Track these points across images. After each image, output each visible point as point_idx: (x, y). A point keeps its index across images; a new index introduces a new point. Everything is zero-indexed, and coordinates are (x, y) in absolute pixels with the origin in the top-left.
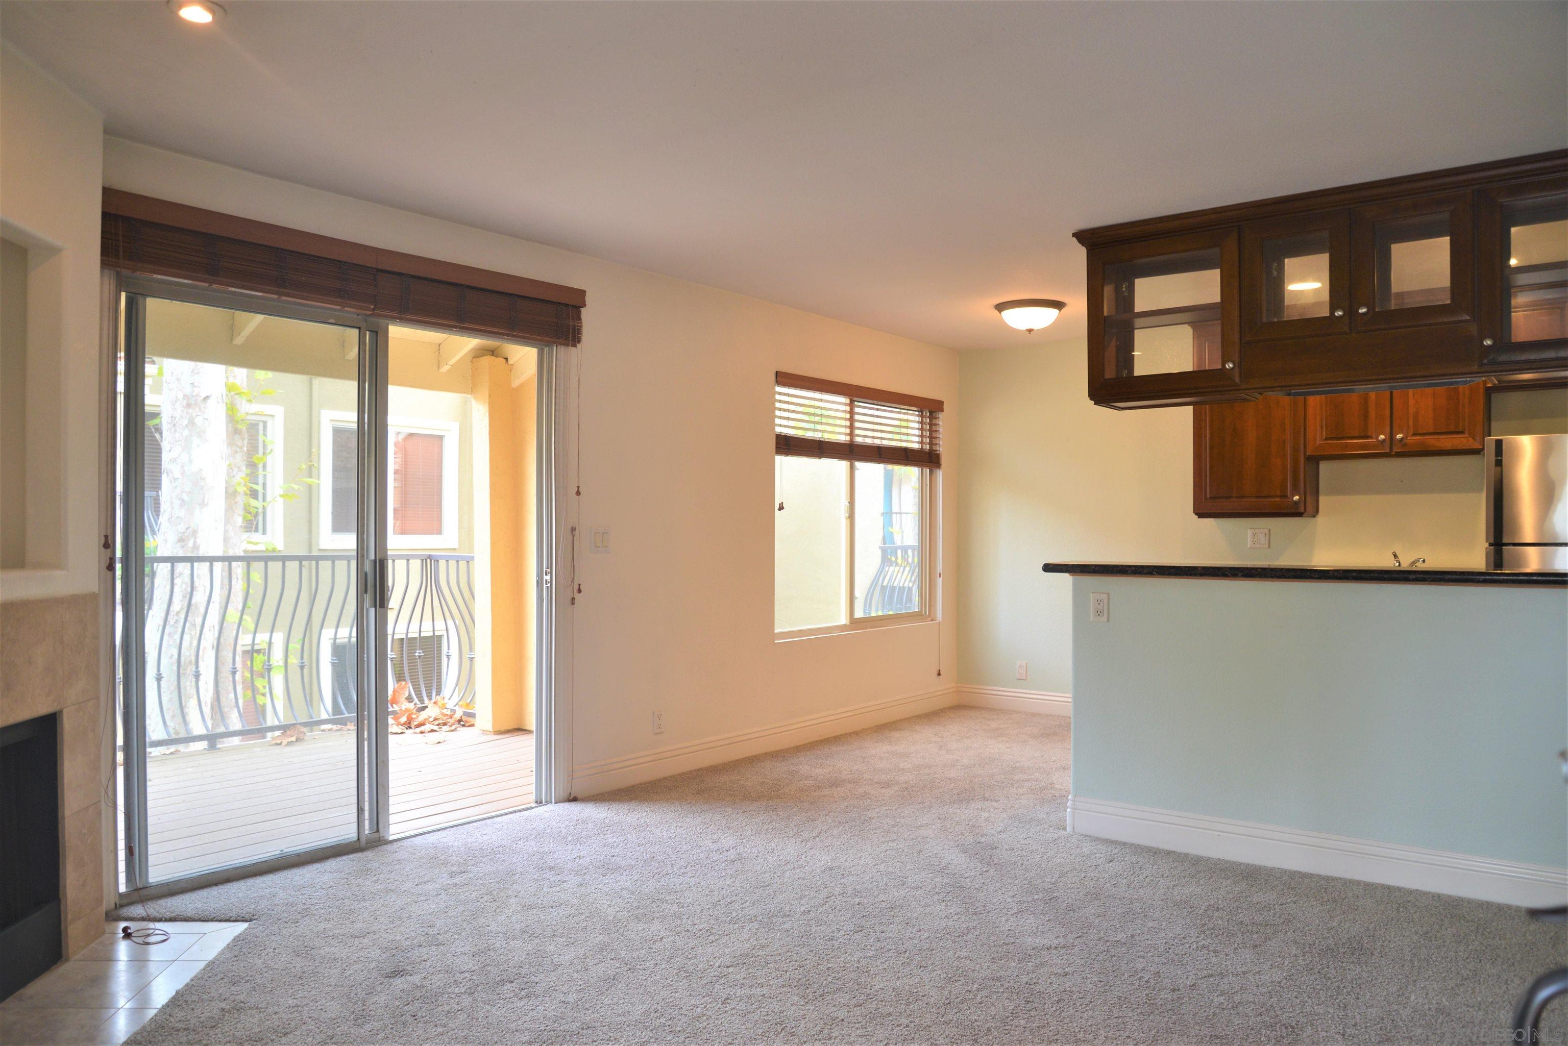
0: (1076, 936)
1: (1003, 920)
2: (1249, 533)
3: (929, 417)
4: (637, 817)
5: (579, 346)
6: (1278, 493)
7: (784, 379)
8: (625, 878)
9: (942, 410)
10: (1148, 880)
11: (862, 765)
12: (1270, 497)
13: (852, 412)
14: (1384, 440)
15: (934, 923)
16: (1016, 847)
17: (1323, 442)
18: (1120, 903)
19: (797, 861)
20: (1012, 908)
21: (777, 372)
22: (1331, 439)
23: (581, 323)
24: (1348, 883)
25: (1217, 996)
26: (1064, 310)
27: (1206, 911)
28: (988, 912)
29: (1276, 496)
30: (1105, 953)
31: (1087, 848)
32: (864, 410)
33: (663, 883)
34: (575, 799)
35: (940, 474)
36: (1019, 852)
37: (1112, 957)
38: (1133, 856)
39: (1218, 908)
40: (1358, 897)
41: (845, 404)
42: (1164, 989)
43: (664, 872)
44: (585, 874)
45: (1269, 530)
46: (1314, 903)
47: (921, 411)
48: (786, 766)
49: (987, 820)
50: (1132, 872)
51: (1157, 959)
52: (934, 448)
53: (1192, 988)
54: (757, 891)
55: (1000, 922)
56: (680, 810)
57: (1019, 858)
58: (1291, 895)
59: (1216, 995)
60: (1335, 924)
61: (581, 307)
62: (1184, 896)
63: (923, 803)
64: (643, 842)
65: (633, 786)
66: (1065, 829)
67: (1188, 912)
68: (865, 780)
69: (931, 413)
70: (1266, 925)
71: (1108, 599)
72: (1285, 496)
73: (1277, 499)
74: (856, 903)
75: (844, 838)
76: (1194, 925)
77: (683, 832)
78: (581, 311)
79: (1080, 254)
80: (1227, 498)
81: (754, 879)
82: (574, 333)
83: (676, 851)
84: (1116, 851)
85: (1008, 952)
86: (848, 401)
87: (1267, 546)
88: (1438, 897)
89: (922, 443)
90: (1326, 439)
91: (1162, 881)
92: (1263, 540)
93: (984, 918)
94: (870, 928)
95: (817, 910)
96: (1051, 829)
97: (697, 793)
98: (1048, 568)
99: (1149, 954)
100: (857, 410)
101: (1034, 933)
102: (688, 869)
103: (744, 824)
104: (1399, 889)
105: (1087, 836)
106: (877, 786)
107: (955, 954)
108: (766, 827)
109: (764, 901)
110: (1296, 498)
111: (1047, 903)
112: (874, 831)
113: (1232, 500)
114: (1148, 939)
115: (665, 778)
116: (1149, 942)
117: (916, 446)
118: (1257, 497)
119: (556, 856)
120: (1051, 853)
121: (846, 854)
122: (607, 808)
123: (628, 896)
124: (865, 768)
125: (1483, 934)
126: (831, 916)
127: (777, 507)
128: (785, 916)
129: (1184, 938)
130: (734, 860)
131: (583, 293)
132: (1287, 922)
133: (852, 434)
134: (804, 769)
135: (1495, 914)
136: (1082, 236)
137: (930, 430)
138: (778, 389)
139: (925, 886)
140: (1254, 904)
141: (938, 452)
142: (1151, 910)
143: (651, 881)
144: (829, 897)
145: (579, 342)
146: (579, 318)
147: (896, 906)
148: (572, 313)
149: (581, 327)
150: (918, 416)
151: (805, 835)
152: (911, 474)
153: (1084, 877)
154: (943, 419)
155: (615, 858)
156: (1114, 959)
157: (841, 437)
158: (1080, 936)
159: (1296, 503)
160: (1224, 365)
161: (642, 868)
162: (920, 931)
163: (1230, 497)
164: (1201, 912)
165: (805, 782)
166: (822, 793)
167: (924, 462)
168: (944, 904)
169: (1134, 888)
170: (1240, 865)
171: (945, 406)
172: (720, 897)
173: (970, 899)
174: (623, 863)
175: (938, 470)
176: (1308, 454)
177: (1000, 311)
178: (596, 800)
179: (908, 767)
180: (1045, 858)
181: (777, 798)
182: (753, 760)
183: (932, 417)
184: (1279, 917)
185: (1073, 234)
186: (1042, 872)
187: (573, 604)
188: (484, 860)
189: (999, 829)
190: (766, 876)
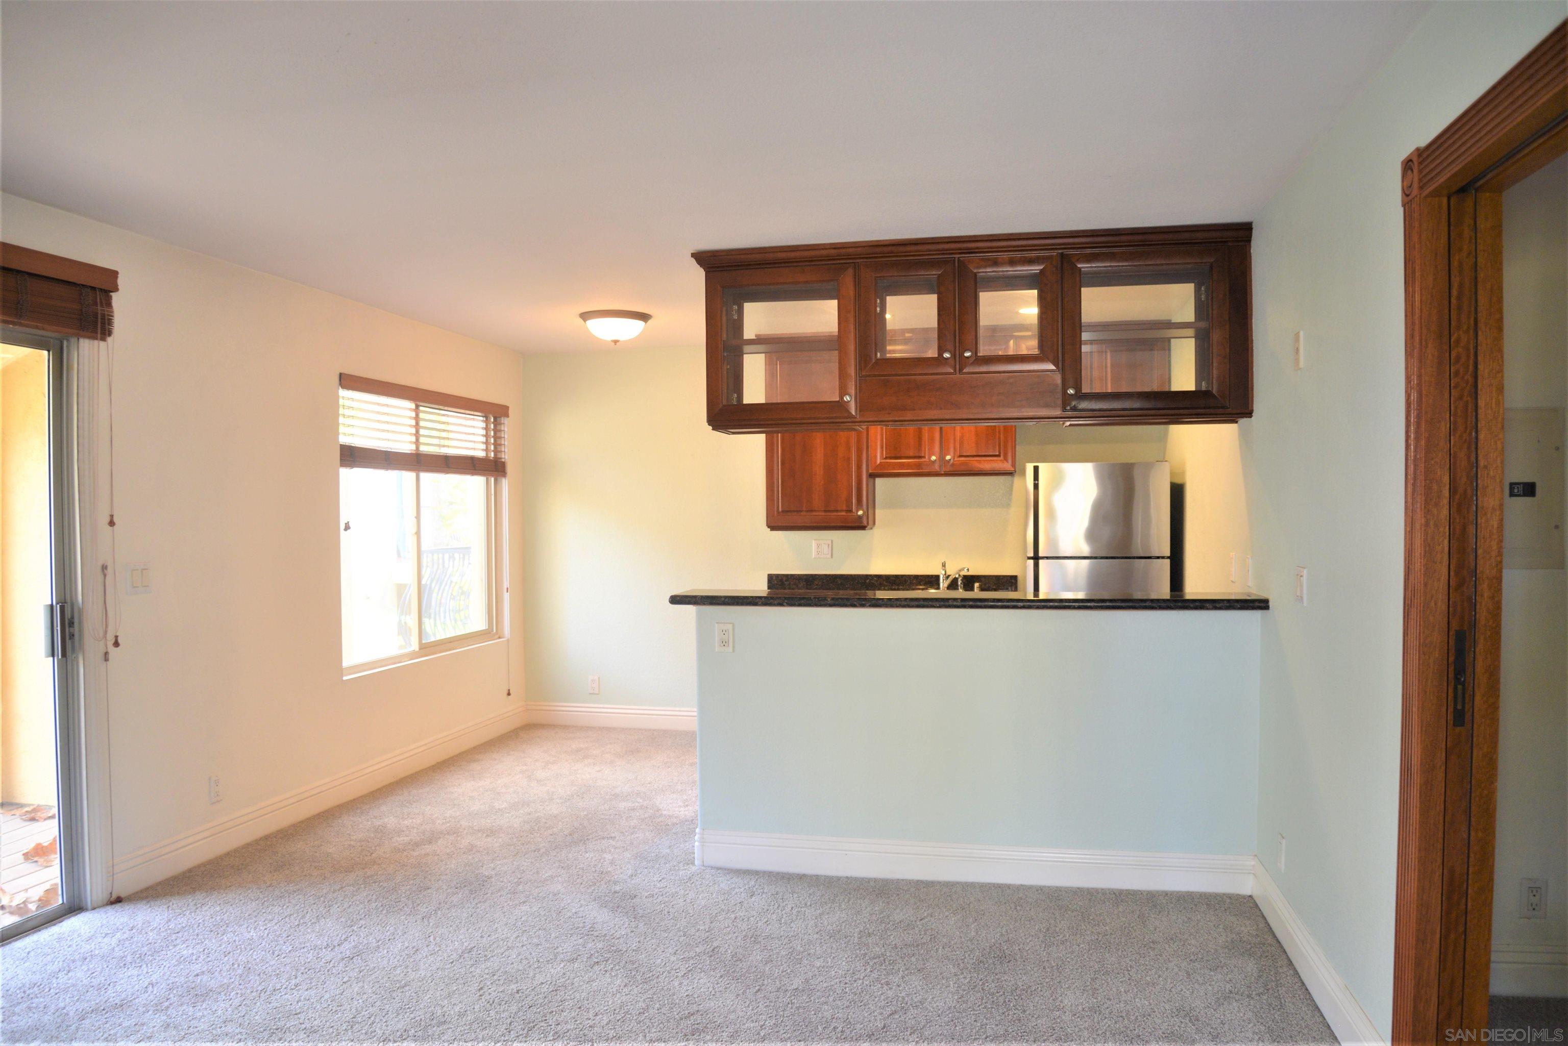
0: (755, 991)
1: (676, 984)
2: (814, 544)
3: (493, 423)
4: (209, 915)
5: (109, 339)
6: (844, 508)
7: (348, 381)
8: (224, 1005)
9: (508, 416)
10: (794, 912)
11: (453, 810)
12: (837, 511)
13: (417, 418)
14: (935, 460)
15: (608, 1002)
16: (655, 893)
17: (884, 461)
18: (780, 943)
19: (427, 946)
20: (679, 968)
21: (341, 374)
22: (891, 458)
23: (112, 312)
24: (967, 887)
25: (910, 1035)
26: (650, 322)
27: (860, 938)
28: (658, 977)
29: (842, 511)
30: (790, 1005)
31: (724, 883)
32: (431, 416)
33: (275, 1004)
34: (119, 900)
35: (505, 483)
36: (660, 898)
37: (798, 1008)
38: (771, 887)
39: (869, 933)
40: (979, 900)
41: (411, 410)
42: (860, 1037)
43: (270, 988)
44: (167, 1008)
45: (832, 542)
46: (947, 913)
47: (486, 417)
48: (368, 821)
49: (612, 862)
50: (776, 905)
51: (839, 1003)
52: (499, 456)
53: (885, 1030)
54: (394, 995)
55: (674, 988)
56: (261, 896)
57: (663, 906)
58: (925, 908)
59: (908, 1033)
60: (973, 934)
61: (112, 292)
62: (834, 926)
63: (539, 850)
64: (229, 949)
65: (190, 871)
66: (693, 864)
67: (845, 943)
68: (464, 829)
69: (495, 418)
70: (918, 945)
71: (734, 629)
72: (851, 511)
73: (844, 513)
74: (515, 990)
75: (469, 908)
76: (856, 957)
77: (276, 928)
78: (111, 297)
79: (698, 276)
80: (798, 511)
81: (386, 979)
82: (103, 323)
83: (275, 955)
84: (753, 883)
85: (698, 1024)
86: (413, 406)
87: (829, 556)
88: (1040, 889)
89: (487, 450)
90: (886, 458)
91: (807, 911)
92: (826, 550)
93: (656, 985)
94: (542, 1021)
95: (474, 1009)
96: (681, 865)
97: (275, 871)
98: (676, 600)
99: (831, 999)
100: (422, 415)
101: (713, 995)
102: (299, 979)
103: (346, 905)
104: (1009, 886)
105: (720, 869)
106: (480, 835)
107: (645, 1036)
108: (374, 905)
109: (409, 1008)
110: (860, 513)
111: (711, 956)
112: (499, 894)
113: (802, 513)
114: (822, 982)
115: (228, 854)
116: (825, 985)
117: (482, 454)
118: (825, 511)
119: (118, 988)
120: (691, 895)
121: (480, 928)
122: (166, 906)
123: (237, 1031)
124: (458, 813)
125: (1089, 923)
126: (492, 1013)
127: (342, 526)
128: (441, 1024)
129: (853, 973)
130: (351, 956)
131: (114, 274)
132: (933, 938)
133: (417, 442)
134: (391, 821)
135: (1090, 900)
136: (702, 258)
137: (495, 437)
138: (343, 393)
139: (579, 955)
140: (898, 923)
141: (503, 460)
142: (812, 946)
143: (258, 1004)
144: (481, 988)
145: (110, 335)
146: (109, 305)
147: (559, 987)
148: (100, 299)
149: (113, 316)
150: (483, 421)
151: (423, 910)
152: (476, 484)
153: (735, 919)
154: (507, 425)
155: (199, 978)
156: (801, 1010)
157: (406, 447)
158: (759, 990)
159: (860, 517)
160: (842, 398)
161: (241, 987)
162: (596, 1015)
163: (801, 511)
164: (856, 940)
165: (398, 839)
166: (423, 852)
167: (490, 471)
168: (608, 975)
169: (786, 923)
170: (869, 882)
171: (511, 412)
172: (354, 1010)
173: (633, 964)
174: (213, 984)
175: (503, 480)
176: (870, 471)
177: (585, 320)
178: (147, 897)
179: (504, 806)
180: (688, 901)
181: (373, 865)
182: (327, 816)
183: (497, 423)
184: (925, 934)
185: (692, 254)
186: (692, 918)
187: (106, 659)
188: (17, 1010)
189: (630, 872)
190: (398, 972)
